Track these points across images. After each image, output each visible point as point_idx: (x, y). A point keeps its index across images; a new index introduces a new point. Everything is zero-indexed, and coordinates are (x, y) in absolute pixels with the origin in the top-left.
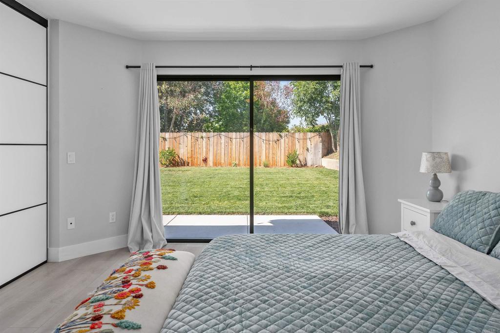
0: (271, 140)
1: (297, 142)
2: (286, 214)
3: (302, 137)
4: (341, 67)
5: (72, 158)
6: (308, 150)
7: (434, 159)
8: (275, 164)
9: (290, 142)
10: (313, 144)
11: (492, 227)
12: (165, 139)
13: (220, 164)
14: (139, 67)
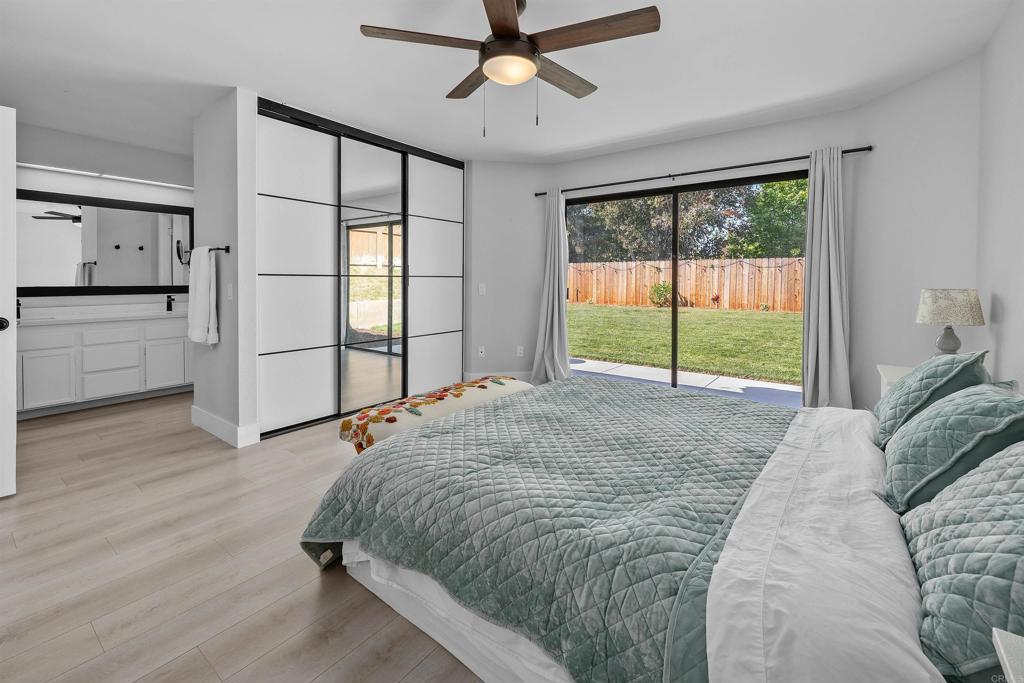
2: (784, 382)
4: (808, 157)
5: (482, 289)
7: (935, 300)
11: (904, 407)
12: (659, 269)
13: (741, 306)
14: (545, 194)
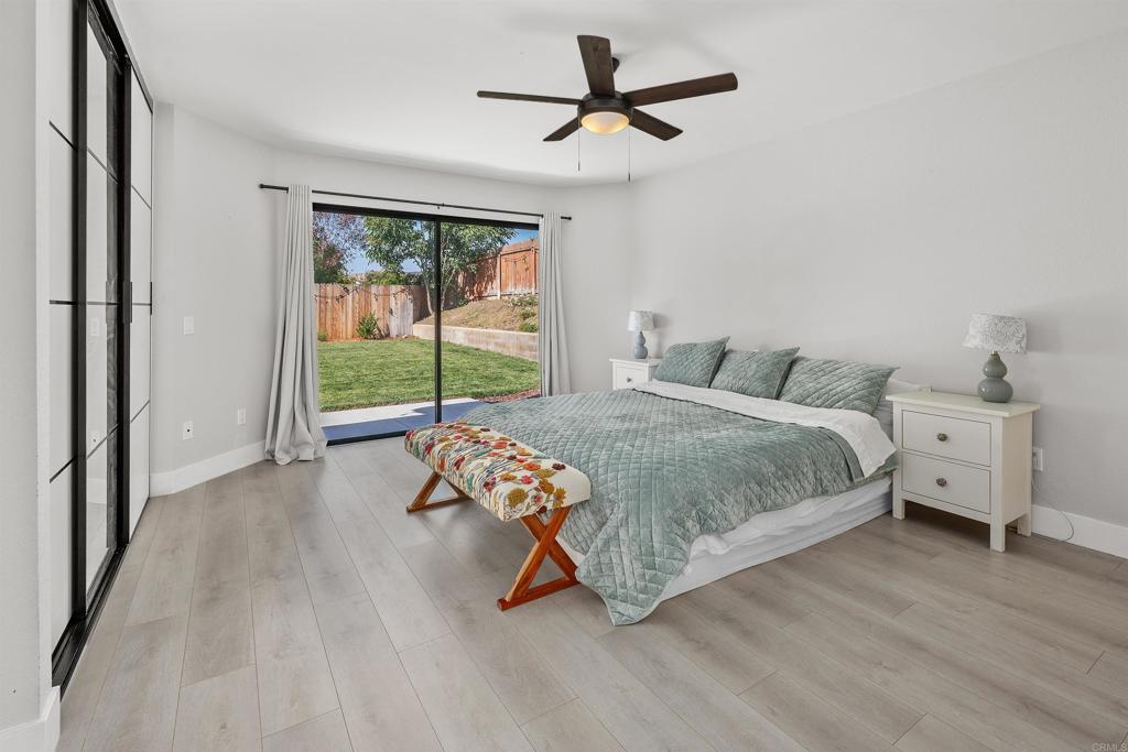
0: (330, 296)
1: (374, 300)
3: (381, 293)
4: (541, 215)
5: (188, 325)
6: (391, 312)
7: (641, 317)
8: (336, 335)
9: (363, 299)
10: (399, 302)
14: (284, 189)
